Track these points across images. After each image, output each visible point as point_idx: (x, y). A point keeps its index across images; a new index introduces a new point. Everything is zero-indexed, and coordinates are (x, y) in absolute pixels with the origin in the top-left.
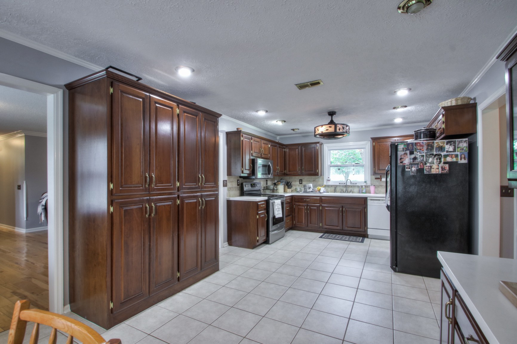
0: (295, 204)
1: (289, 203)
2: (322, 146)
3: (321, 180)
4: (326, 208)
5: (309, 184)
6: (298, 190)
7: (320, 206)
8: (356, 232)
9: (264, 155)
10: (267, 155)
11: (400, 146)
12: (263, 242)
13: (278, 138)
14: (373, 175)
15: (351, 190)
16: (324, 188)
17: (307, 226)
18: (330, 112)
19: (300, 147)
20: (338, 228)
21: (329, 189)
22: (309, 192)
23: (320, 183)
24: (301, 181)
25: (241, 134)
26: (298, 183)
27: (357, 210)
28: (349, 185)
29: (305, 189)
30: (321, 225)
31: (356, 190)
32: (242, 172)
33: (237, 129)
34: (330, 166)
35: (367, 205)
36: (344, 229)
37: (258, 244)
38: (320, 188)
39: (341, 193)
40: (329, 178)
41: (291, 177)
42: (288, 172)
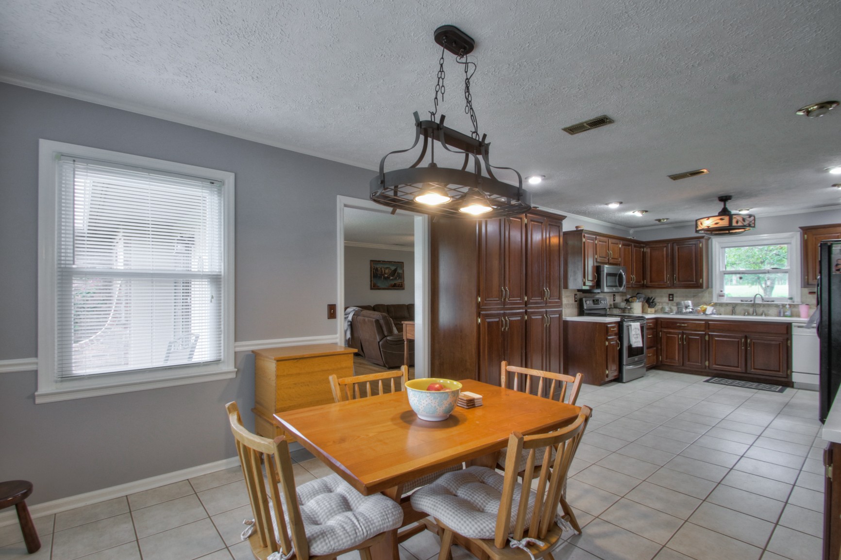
0: (661, 331)
1: (652, 329)
2: (710, 241)
3: (706, 294)
4: (716, 339)
5: (686, 302)
6: (667, 309)
7: (705, 334)
8: (770, 378)
9: (613, 260)
10: (617, 259)
11: (836, 247)
12: (613, 378)
13: (631, 231)
14: (805, 287)
15: (763, 311)
16: (713, 308)
17: (683, 365)
18: (722, 197)
19: (669, 245)
20: (739, 369)
21: (722, 309)
22: (686, 313)
23: (704, 300)
24: (671, 296)
25: (583, 234)
26: (666, 299)
27: (773, 343)
28: (759, 304)
29: (678, 308)
30: (707, 363)
31: (774, 311)
32: (584, 284)
33: (577, 227)
34: (725, 274)
35: (791, 335)
36: (748, 372)
37: (607, 379)
38: (705, 306)
39: (744, 315)
40: (721, 291)
41: (654, 290)
42: (649, 283)
